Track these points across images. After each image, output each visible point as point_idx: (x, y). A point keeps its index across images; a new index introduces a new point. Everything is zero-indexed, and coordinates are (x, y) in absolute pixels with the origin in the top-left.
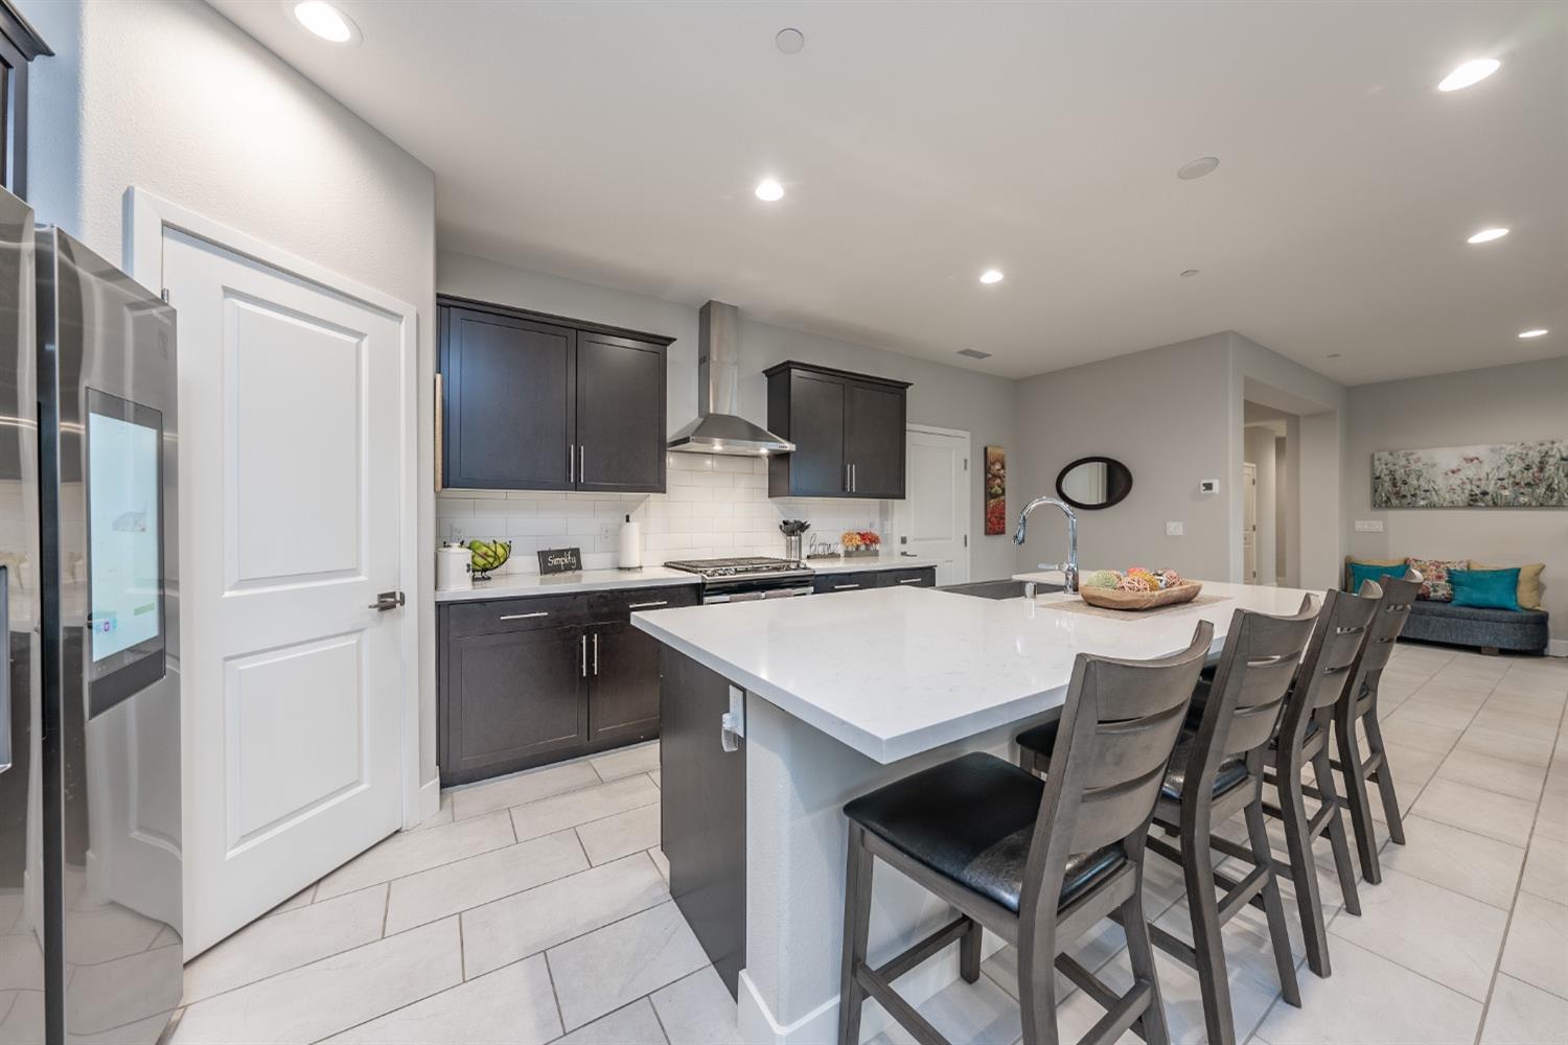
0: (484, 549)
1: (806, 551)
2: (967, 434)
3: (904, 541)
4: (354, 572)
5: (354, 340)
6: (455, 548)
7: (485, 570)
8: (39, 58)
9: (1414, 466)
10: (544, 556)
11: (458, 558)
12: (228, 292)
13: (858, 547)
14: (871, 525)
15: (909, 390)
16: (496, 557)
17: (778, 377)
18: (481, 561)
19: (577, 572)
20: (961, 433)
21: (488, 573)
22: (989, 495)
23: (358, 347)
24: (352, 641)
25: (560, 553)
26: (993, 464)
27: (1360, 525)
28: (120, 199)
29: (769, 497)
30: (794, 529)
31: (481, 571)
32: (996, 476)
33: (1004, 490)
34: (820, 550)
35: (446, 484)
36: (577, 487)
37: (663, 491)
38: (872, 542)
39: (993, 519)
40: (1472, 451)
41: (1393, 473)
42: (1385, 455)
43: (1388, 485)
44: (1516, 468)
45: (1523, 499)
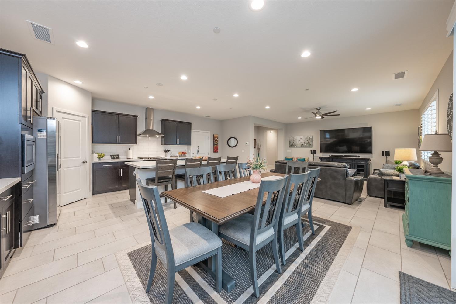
0: (100, 154)
1: (169, 156)
2: (209, 132)
3: (193, 154)
4: (79, 157)
5: (79, 122)
6: (95, 154)
7: (100, 158)
8: (43, 94)
9: (294, 140)
10: (112, 156)
11: (95, 156)
12: (63, 118)
13: (182, 155)
14: (185, 150)
15: (192, 124)
16: (102, 156)
17: (163, 121)
18: (99, 157)
19: (119, 159)
20: (208, 132)
21: (100, 159)
22: (215, 144)
23: (80, 123)
24: (79, 167)
25: (115, 155)
26: (215, 138)
27: (288, 151)
28: (51, 109)
29: (162, 145)
30: (167, 151)
31: (99, 158)
32: (216, 141)
33: (218, 144)
34: (173, 155)
35: (93, 143)
36: (118, 143)
37: (136, 144)
38: (185, 154)
39: (215, 149)
40: (302, 137)
41: (292, 141)
42: (291, 137)
43: (291, 143)
44: (307, 140)
45: (307, 146)
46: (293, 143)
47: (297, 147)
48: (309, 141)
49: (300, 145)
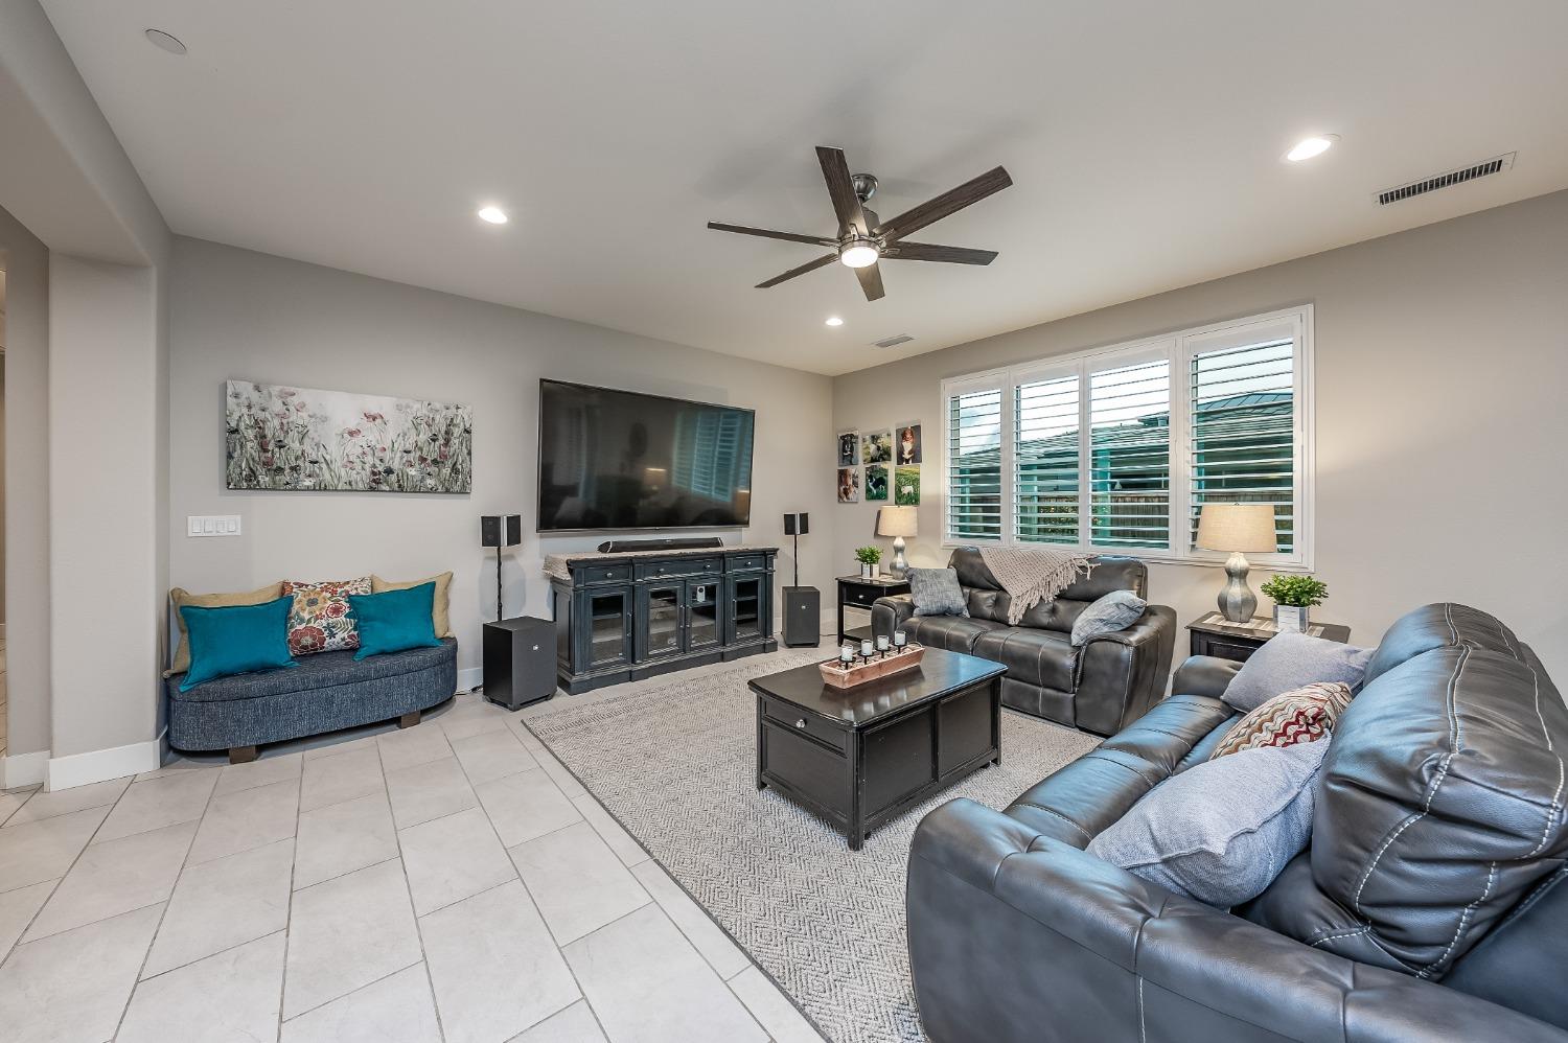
9: (293, 417)
40: (374, 404)
41: (258, 425)
42: (246, 389)
43: (251, 447)
44: (424, 437)
45: (430, 482)
46: (281, 445)
47: (321, 488)
48: (447, 443)
49: (362, 477)
